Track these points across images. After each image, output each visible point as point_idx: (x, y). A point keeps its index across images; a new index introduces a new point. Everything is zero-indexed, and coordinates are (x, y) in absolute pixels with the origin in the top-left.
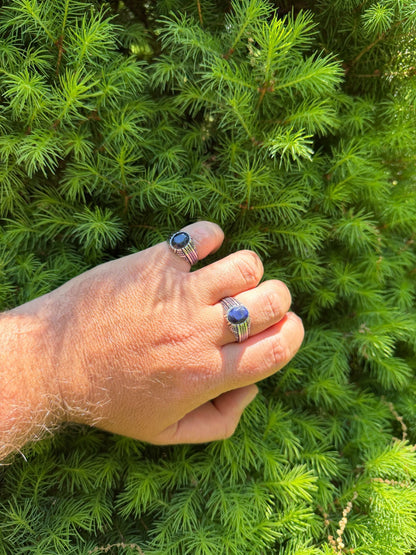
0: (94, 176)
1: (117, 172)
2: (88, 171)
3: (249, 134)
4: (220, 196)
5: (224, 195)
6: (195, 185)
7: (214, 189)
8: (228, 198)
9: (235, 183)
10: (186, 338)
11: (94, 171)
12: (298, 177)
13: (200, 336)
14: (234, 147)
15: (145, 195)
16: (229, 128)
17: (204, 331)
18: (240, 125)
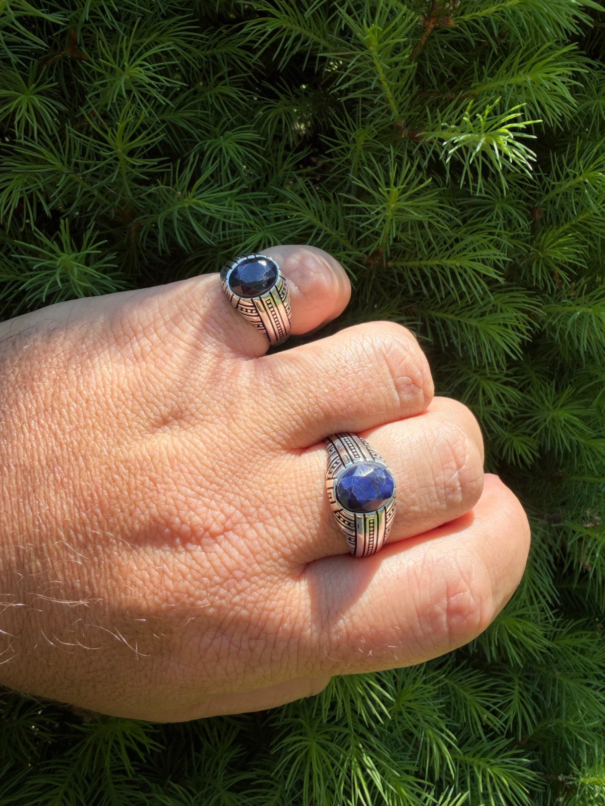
0: (57, 174)
1: (109, 170)
2: (45, 162)
3: (395, 112)
4: (327, 236)
5: (334, 233)
6: (274, 210)
7: (316, 221)
8: (343, 242)
9: (360, 211)
10: (214, 536)
11: (58, 164)
12: (483, 210)
13: (251, 534)
14: (361, 136)
15: (168, 222)
16: (351, 95)
17: (263, 520)
18: (377, 90)
